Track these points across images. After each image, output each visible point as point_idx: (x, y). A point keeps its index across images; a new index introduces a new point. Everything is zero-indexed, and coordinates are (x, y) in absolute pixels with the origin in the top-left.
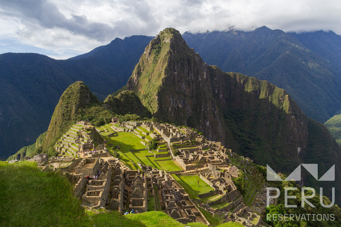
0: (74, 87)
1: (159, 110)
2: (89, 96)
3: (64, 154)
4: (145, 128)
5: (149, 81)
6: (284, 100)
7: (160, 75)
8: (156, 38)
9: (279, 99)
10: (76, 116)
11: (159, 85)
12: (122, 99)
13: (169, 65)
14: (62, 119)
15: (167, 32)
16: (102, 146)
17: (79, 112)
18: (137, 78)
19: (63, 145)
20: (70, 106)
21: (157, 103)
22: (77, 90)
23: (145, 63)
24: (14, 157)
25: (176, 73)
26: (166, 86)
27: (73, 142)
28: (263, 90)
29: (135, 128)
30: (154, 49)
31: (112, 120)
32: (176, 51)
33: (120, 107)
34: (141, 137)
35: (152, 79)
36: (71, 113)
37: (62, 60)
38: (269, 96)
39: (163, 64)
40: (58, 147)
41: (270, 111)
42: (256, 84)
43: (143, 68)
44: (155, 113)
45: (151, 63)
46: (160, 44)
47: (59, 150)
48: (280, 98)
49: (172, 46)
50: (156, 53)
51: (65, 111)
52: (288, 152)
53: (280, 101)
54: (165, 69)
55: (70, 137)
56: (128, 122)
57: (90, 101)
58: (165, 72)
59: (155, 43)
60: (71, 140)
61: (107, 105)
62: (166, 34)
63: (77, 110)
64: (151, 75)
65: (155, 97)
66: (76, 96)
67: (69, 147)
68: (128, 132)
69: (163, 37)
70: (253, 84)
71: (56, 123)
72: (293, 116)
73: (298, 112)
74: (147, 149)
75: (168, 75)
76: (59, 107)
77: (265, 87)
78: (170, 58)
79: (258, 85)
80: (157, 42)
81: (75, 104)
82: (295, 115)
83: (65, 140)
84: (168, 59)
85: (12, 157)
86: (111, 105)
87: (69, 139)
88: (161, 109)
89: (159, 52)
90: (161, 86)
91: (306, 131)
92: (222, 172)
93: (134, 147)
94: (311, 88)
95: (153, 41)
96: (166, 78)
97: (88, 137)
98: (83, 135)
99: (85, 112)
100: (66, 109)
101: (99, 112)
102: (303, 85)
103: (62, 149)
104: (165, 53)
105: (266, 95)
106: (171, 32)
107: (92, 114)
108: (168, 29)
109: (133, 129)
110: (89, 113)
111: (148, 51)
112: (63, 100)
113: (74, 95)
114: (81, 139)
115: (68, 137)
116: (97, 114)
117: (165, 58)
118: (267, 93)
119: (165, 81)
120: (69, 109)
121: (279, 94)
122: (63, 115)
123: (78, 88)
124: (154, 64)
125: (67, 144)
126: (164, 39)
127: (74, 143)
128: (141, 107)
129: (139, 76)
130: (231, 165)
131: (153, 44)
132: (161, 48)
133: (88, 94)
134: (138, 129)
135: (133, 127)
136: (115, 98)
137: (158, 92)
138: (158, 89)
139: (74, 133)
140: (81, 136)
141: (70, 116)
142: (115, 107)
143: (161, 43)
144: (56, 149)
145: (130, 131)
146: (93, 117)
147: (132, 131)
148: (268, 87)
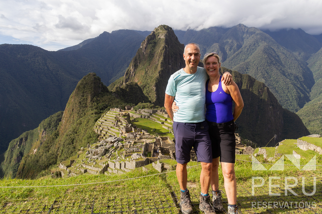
0: (88, 78)
1: (157, 99)
2: (101, 87)
3: (104, 135)
4: (161, 115)
5: (146, 73)
6: (263, 92)
7: (156, 67)
8: (151, 34)
9: (258, 91)
10: (92, 104)
11: (156, 77)
12: (127, 89)
13: (165, 59)
14: (79, 106)
15: (161, 29)
16: (140, 129)
17: (94, 100)
18: (134, 70)
19: (103, 128)
20: (86, 95)
21: (155, 93)
22: (91, 80)
23: (141, 57)
24: (16, 141)
25: (170, 66)
26: (163, 78)
27: (111, 126)
28: (245, 83)
29: (151, 114)
30: (150, 43)
31: (126, 108)
32: (170, 46)
33: (125, 96)
34: (160, 123)
35: (149, 72)
36: (87, 100)
37: (54, 51)
38: (249, 88)
39: (159, 58)
40: (98, 130)
41: (251, 102)
42: (238, 77)
43: (139, 61)
44: (154, 102)
45: (147, 57)
46: (155, 40)
47: (99, 133)
48: (260, 90)
49: (167, 41)
50: (151, 48)
51: (82, 100)
52: (266, 139)
53: (259, 92)
54: (161, 63)
55: (107, 121)
56: (143, 110)
57: (102, 91)
58: (161, 65)
59: (151, 39)
60: (110, 124)
61: (115, 94)
62: (160, 31)
63: (92, 99)
64: (148, 68)
65: (153, 88)
66: (90, 86)
67: (109, 129)
68: (145, 118)
69: (158, 33)
70: (236, 77)
71: (73, 110)
72: (270, 106)
73: (275, 103)
74: (170, 132)
75: (163, 68)
76: (75, 96)
77: (246, 80)
78: (165, 52)
79: (240, 78)
80: (153, 38)
81: (90, 93)
82: (273, 105)
83: (103, 124)
84: (164, 53)
85: (15, 141)
86: (118, 94)
87: (107, 123)
88: (159, 98)
89: (154, 46)
90: (158, 78)
91: (282, 120)
92: (241, 151)
93: (160, 130)
94: (283, 81)
95: (149, 37)
96: (162, 71)
97: (126, 121)
98: (121, 120)
99: (99, 101)
100: (82, 97)
101: (112, 101)
102: (277, 79)
103: (102, 131)
104: (161, 48)
105: (247, 87)
106: (165, 29)
107: (106, 102)
108: (163, 26)
109: (149, 115)
110: (103, 101)
111: (144, 45)
112: (78, 89)
113: (88, 85)
114: (119, 123)
115: (106, 122)
116: (110, 102)
117: (161, 53)
118: (249, 86)
119: (161, 73)
120: (85, 97)
121: (259, 86)
122: (80, 103)
123: (92, 79)
124: (150, 58)
125: (106, 127)
126: (158, 35)
127: (113, 127)
128: (143, 97)
129: (136, 68)
130: (246, 145)
131: (149, 39)
132: (156, 43)
133: (100, 84)
134: (154, 116)
135: (149, 114)
136: (121, 88)
137: (156, 83)
138: (156, 80)
139: (111, 118)
140: (119, 121)
141: (86, 104)
142: (121, 96)
143: (156, 38)
144: (96, 132)
145: (146, 117)
146: (107, 105)
147: (149, 117)
148: (249, 80)
